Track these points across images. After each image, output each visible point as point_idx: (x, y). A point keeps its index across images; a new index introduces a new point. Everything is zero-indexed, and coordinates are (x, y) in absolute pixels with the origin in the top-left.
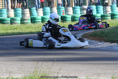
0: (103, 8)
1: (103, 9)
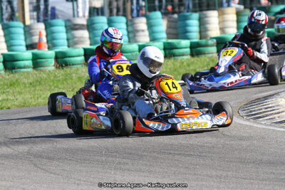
0: (127, 23)
1: (127, 26)
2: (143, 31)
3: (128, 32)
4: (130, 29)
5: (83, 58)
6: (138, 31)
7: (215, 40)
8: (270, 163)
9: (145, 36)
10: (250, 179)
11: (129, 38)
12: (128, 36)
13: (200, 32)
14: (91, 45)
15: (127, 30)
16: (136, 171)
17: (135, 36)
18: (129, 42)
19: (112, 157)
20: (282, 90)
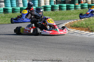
2: (21, 3)
3: (16, 4)
4: (17, 3)
5: (3, 11)
6: (19, 4)
7: (43, 7)
8: (60, 44)
9: (22, 5)
10: (54, 48)
11: (17, 6)
12: (16, 5)
13: (38, 5)
14: (5, 7)
15: (16, 3)
16: (20, 45)
17: (19, 5)
18: (17, 7)
19: (13, 40)
20: (64, 22)
